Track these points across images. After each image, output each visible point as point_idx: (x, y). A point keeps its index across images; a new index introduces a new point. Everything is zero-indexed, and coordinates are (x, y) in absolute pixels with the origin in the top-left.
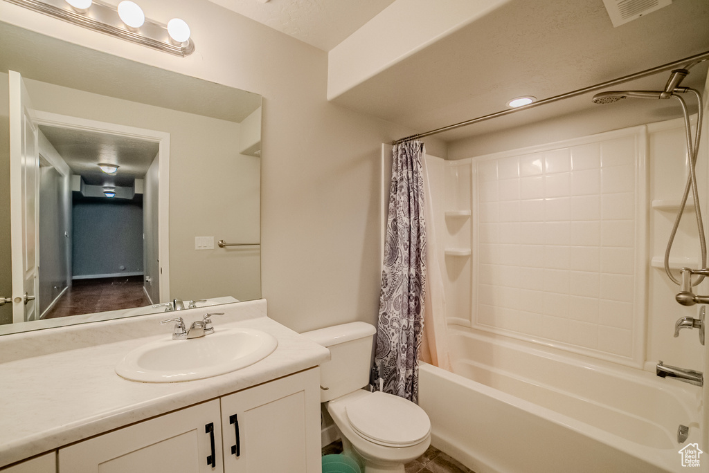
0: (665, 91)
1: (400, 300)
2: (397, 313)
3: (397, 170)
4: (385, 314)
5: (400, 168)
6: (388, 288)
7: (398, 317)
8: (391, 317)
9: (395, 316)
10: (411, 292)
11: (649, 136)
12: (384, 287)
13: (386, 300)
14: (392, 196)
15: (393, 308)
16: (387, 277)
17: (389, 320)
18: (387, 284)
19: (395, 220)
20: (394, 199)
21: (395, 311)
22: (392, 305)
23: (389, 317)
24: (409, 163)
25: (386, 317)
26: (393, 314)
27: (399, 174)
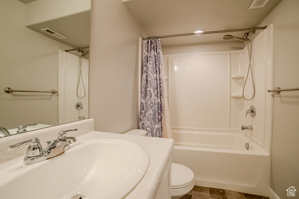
0: (243, 39)
1: (150, 116)
2: (149, 123)
3: (148, 51)
4: (143, 124)
5: (149, 51)
6: (144, 111)
7: (150, 125)
8: (146, 125)
9: (148, 124)
10: (159, 111)
11: (230, 54)
12: (143, 110)
13: (143, 117)
14: (146, 64)
15: (146, 121)
16: (144, 105)
17: (145, 127)
18: (144, 109)
19: (147, 76)
20: (147, 66)
21: (148, 122)
22: (146, 119)
23: (145, 125)
24: (155, 49)
25: (144, 126)
26: (146, 123)
27: (149, 53)
